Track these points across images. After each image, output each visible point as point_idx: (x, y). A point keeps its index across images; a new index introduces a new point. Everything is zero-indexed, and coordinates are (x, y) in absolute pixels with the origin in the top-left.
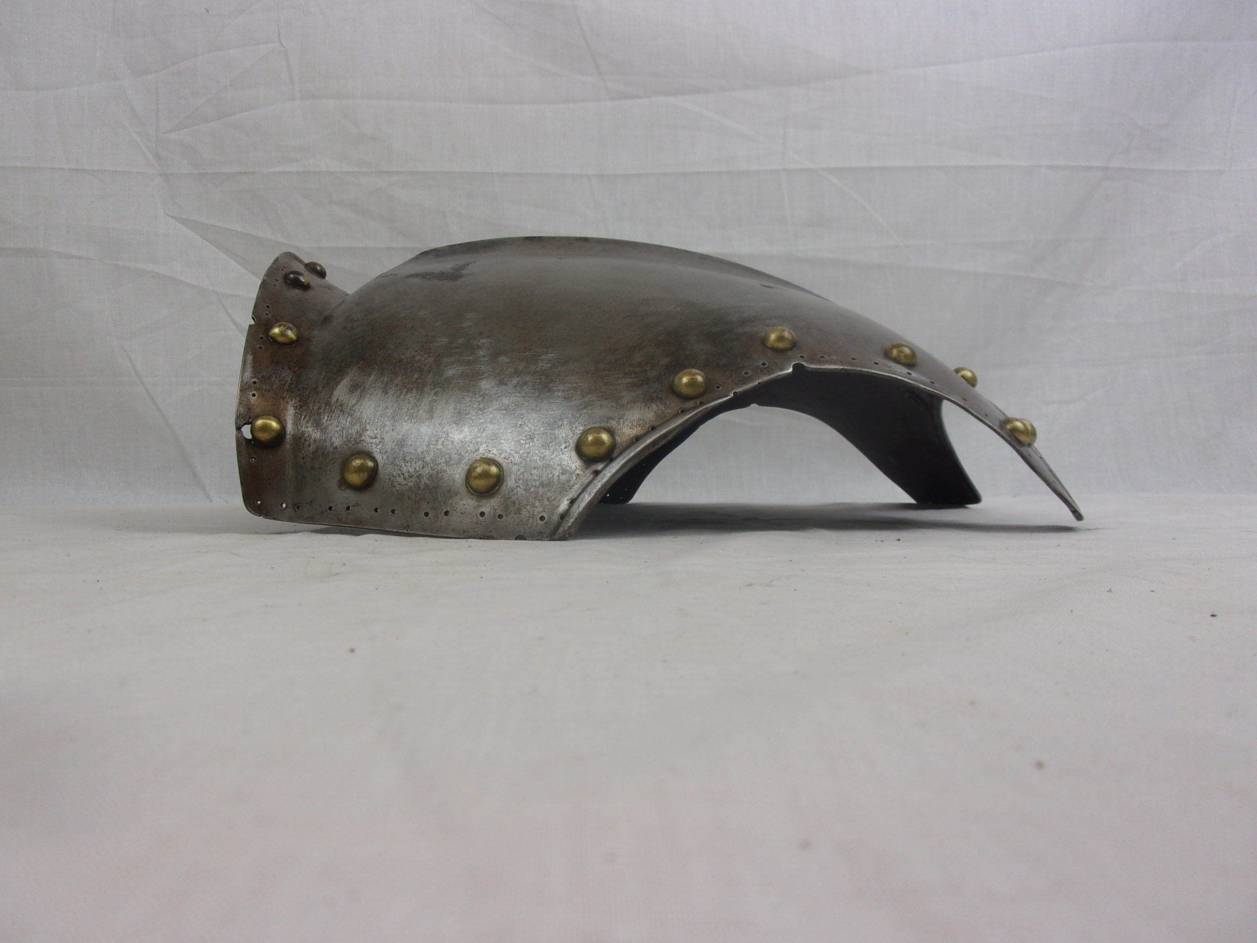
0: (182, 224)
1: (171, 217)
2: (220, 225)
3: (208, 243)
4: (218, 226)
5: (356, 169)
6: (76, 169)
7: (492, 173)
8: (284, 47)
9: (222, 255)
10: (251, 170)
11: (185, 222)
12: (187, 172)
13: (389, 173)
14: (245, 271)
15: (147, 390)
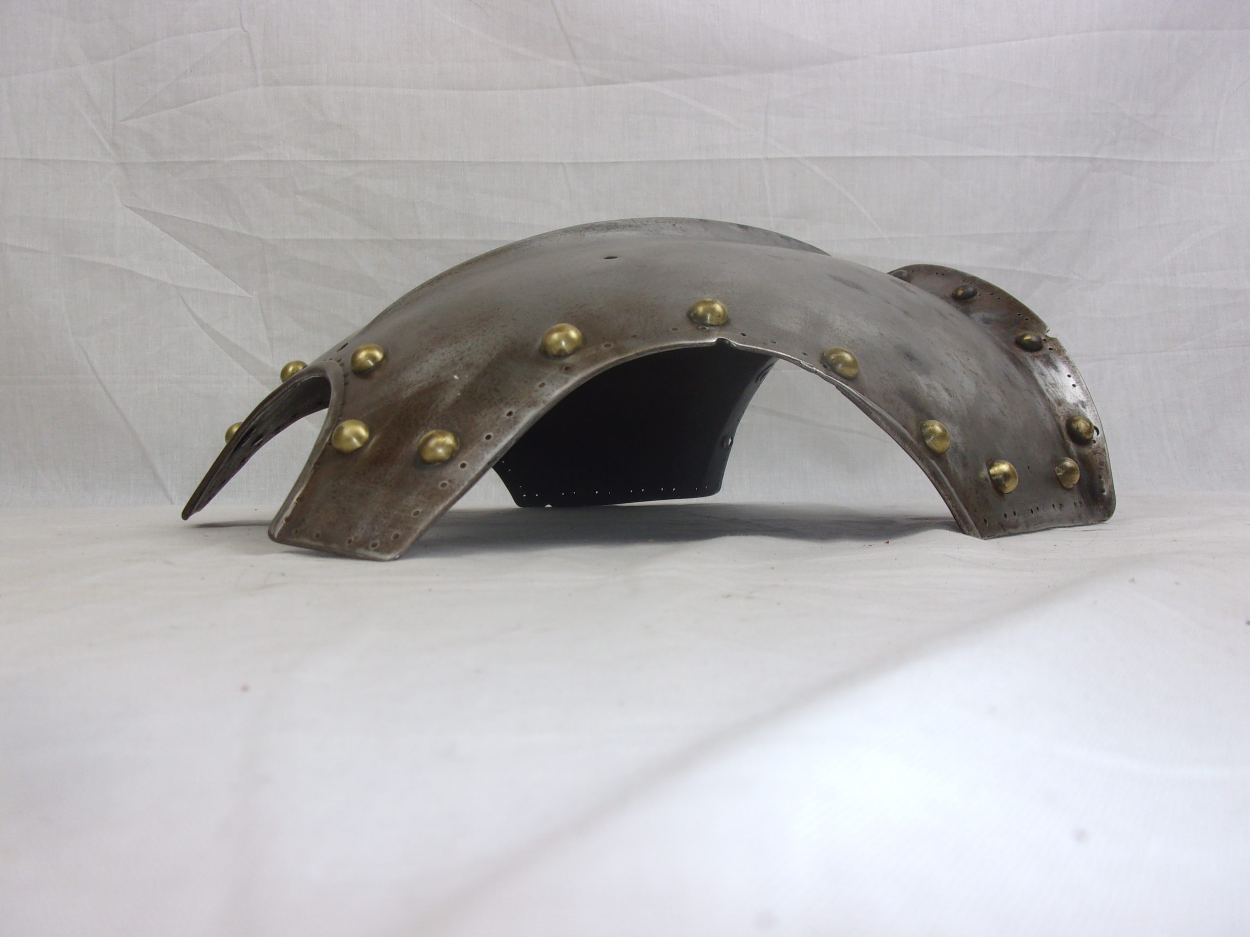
0: (141, 216)
1: (129, 207)
2: (179, 216)
3: (167, 235)
4: (178, 218)
5: (322, 158)
6: (30, 160)
7: (463, 162)
8: (246, 31)
9: (182, 247)
10: (212, 159)
11: (145, 214)
12: (145, 161)
13: (357, 162)
14: (207, 264)
15: (104, 388)
